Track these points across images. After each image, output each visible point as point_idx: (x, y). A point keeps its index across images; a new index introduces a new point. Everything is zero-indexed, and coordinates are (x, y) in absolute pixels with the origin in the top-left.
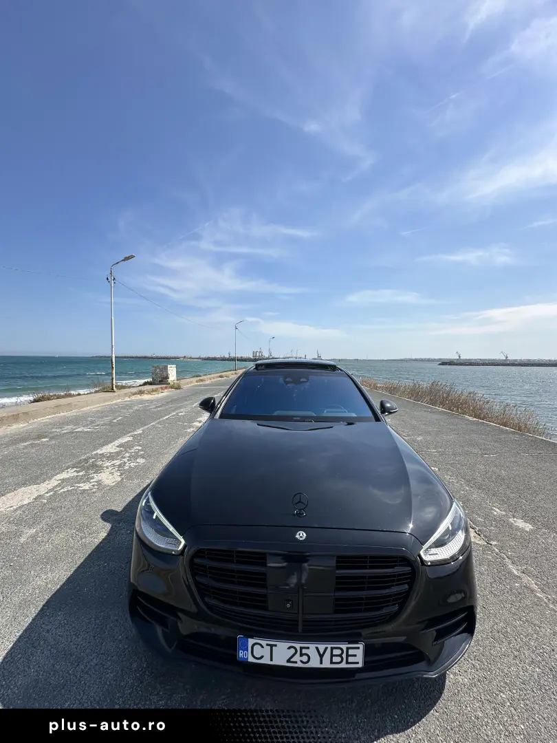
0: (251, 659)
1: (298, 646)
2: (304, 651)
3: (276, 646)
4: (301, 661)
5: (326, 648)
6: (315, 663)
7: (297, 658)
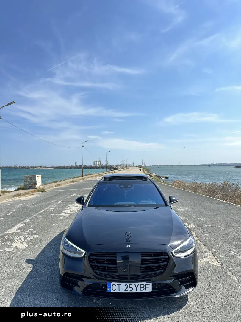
0: (112, 291)
1: (128, 284)
2: (131, 286)
3: (120, 285)
4: (130, 290)
5: (138, 285)
6: (134, 291)
7: (128, 289)
